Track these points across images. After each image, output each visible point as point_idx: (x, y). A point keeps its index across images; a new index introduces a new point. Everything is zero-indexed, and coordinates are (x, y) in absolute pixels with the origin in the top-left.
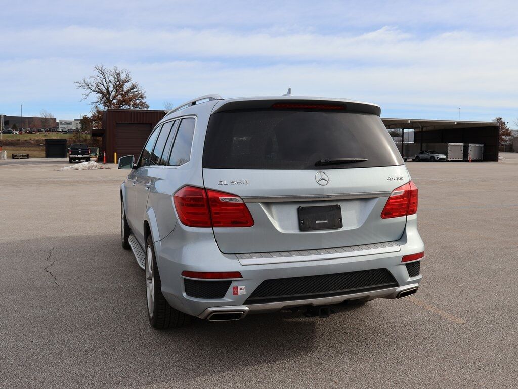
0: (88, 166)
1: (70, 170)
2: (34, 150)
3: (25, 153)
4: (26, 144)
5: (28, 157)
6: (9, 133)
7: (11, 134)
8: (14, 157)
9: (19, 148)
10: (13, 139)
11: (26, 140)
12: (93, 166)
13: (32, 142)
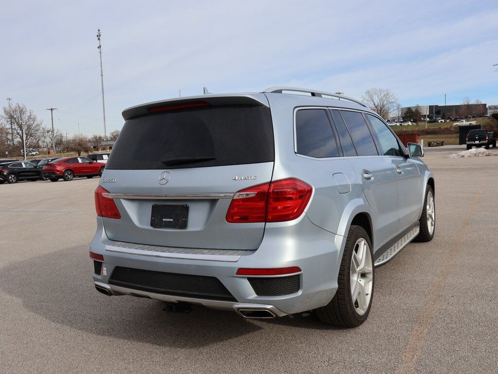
0: (475, 153)
1: (456, 157)
2: (450, 138)
3: (440, 140)
4: (447, 131)
5: (442, 144)
6: (435, 122)
7: (436, 123)
8: (430, 145)
9: (436, 136)
10: (435, 128)
11: (446, 128)
12: (480, 153)
13: (452, 129)
